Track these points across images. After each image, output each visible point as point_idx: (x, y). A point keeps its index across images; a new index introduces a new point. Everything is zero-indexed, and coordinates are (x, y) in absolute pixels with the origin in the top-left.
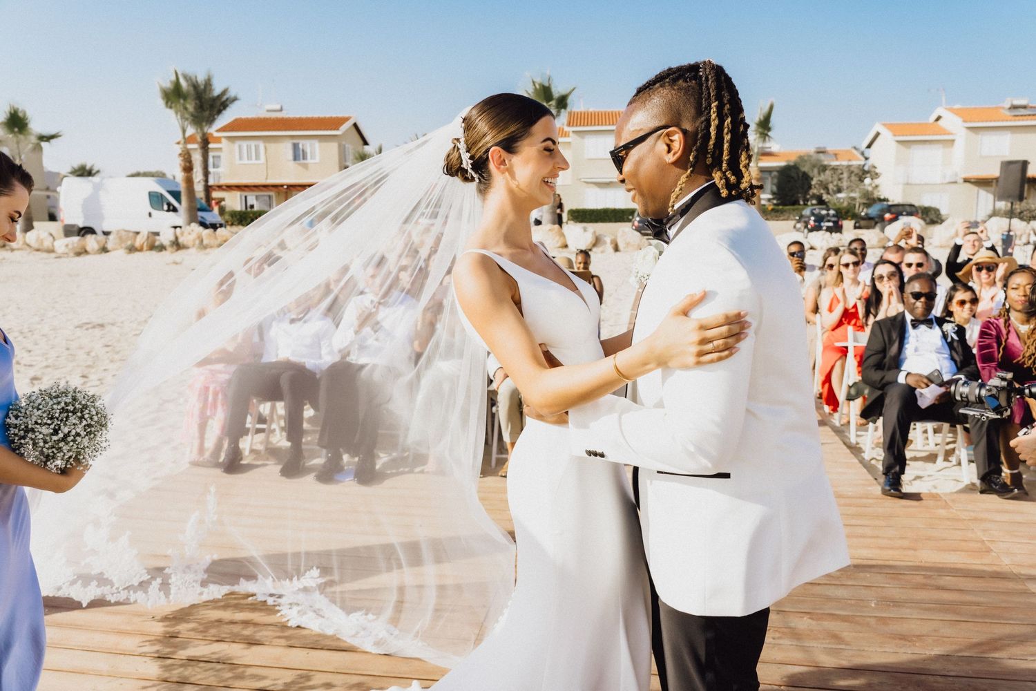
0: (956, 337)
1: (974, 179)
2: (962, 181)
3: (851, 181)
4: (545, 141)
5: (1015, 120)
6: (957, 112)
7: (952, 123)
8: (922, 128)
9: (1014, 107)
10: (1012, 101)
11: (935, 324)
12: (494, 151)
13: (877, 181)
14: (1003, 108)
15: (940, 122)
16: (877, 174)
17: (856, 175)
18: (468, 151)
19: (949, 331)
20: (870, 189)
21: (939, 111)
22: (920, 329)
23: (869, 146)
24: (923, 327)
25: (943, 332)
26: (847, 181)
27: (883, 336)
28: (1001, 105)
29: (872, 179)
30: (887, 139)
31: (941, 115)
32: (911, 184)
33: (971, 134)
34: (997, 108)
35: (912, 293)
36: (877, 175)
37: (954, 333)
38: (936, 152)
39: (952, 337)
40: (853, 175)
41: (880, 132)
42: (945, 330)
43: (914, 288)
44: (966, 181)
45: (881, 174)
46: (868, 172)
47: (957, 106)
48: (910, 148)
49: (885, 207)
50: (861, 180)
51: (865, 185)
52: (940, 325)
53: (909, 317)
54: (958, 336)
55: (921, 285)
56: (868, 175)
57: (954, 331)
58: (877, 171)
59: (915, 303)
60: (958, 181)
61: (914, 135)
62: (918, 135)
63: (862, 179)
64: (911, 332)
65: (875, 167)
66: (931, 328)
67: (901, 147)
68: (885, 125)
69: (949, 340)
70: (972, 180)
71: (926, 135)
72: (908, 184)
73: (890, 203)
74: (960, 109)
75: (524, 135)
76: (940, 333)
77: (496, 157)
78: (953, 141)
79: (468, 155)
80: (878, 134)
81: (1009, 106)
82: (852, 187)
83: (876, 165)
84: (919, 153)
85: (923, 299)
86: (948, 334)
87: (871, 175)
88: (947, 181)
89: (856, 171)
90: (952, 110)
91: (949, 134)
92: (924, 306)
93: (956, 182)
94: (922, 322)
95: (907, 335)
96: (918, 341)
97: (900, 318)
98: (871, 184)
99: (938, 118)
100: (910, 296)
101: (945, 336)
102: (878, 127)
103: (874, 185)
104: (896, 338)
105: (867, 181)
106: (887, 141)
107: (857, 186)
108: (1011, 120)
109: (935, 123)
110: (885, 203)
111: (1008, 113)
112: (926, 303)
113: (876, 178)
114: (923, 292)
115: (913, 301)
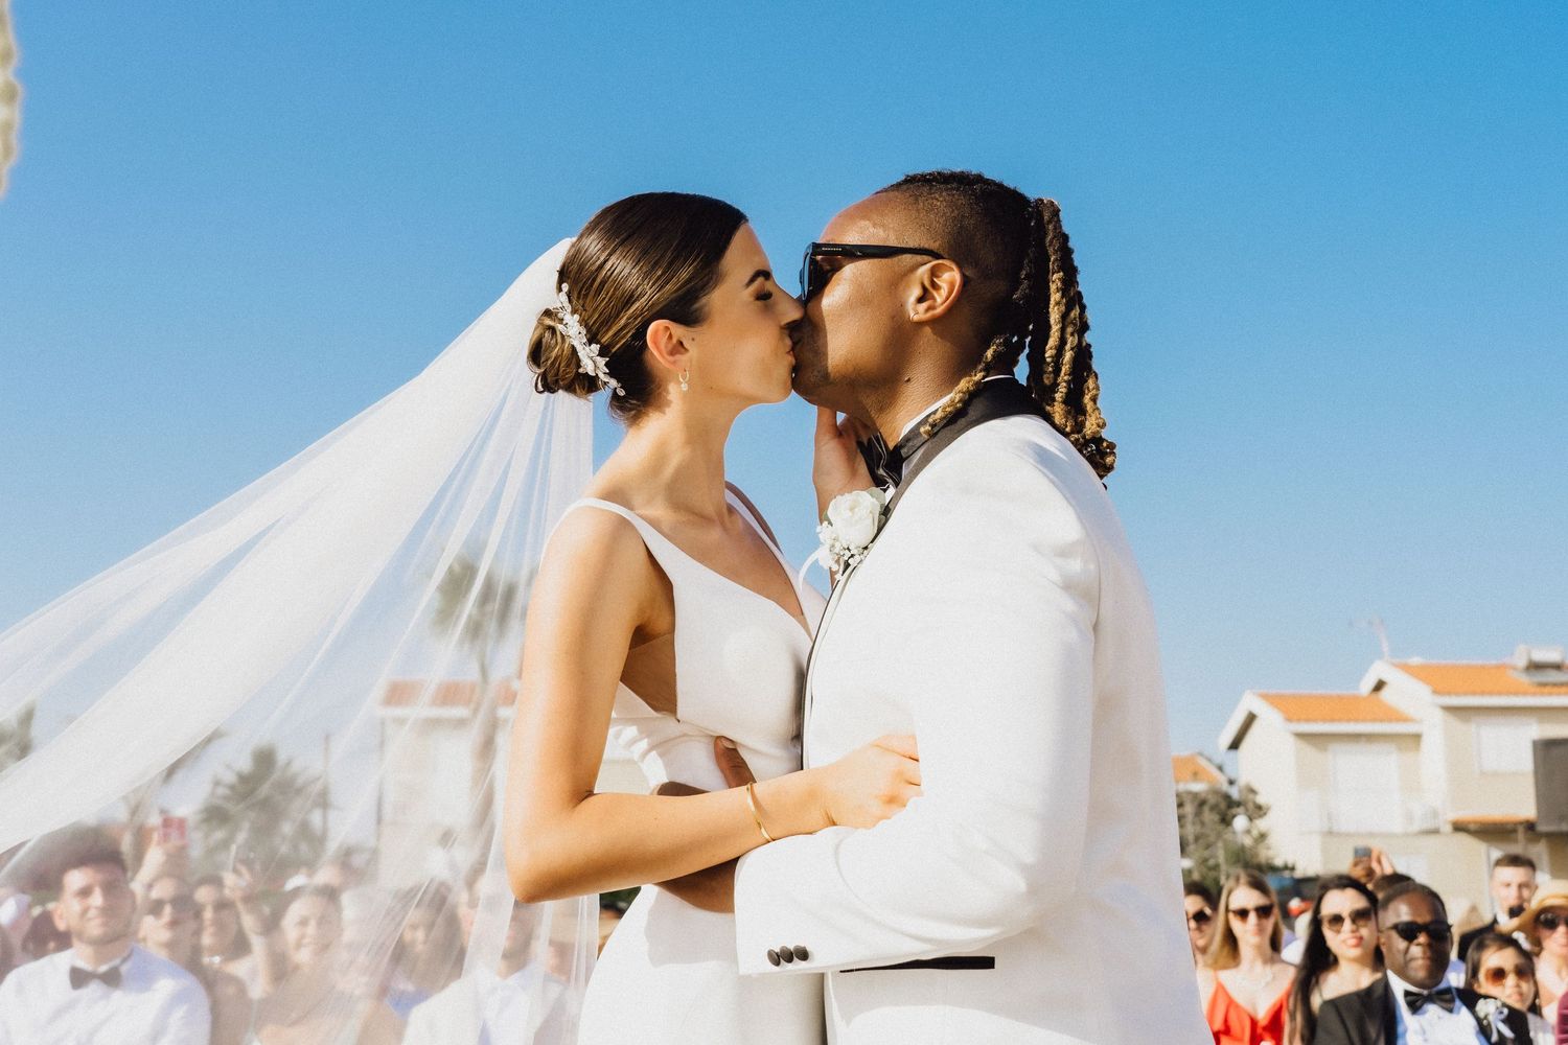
0: (1508, 1033)
1: (1475, 823)
2: (1448, 828)
3: (1203, 824)
4: (752, 280)
5: (1542, 694)
6: (1419, 673)
7: (1410, 697)
8: (1347, 706)
9: (1535, 667)
10: (1529, 654)
11: (1458, 1003)
12: (656, 332)
13: (1262, 824)
14: (1514, 668)
15: (1385, 694)
16: (1259, 807)
17: (1213, 808)
18: (592, 339)
19: (1491, 1018)
20: (1248, 841)
21: (1379, 670)
22: (1427, 1016)
23: (1235, 745)
24: (1433, 1010)
25: (1479, 1020)
26: (1194, 823)
27: (1347, 1031)
28: (1507, 660)
29: (1251, 819)
30: (1272, 730)
31: (1384, 678)
32: (1339, 835)
33: (1455, 723)
34: (1501, 667)
35: (1396, 927)
36: (1259, 811)
37: (1503, 1021)
38: (1384, 763)
39: (1499, 1032)
40: (1206, 809)
41: (1255, 712)
42: (1482, 1015)
43: (1399, 916)
44: (1459, 827)
45: (1268, 809)
46: (1238, 804)
47: (1416, 660)
48: (1326, 750)
49: (1287, 883)
50: (1226, 821)
51: (1234, 833)
52: (1471, 1006)
53: (1399, 986)
54: (1512, 1029)
55: (1411, 904)
56: (1241, 810)
57: (1502, 1017)
58: (1261, 800)
59: (1407, 951)
60: (1442, 830)
61: (1332, 720)
62: (1340, 720)
63: (1228, 818)
64: (1407, 1019)
65: (1253, 791)
66: (1451, 1011)
67: (1309, 751)
68: (1265, 697)
69: (1495, 1038)
70: (1472, 827)
71: (1356, 720)
72: (1330, 833)
73: (1299, 874)
74: (1423, 667)
75: (708, 283)
76: (1472, 1022)
77: (663, 340)
78: (1417, 737)
79: (595, 348)
80: (1251, 719)
81: (1522, 663)
82: (1208, 836)
83: (1256, 786)
84: (1347, 763)
85: (1422, 939)
86: (1489, 1024)
87: (1247, 810)
88: (1416, 827)
89: (1212, 800)
90: (1407, 669)
91: (1405, 719)
92: (1428, 954)
93: (1436, 832)
94: (1430, 999)
95: (1400, 1029)
96: (1426, 1040)
97: (1379, 991)
98: (1248, 832)
99: (1379, 686)
100: (1395, 935)
101: (1484, 1030)
102: (1250, 702)
103: (1255, 833)
104: (1378, 1036)
105: (1240, 822)
106: (1273, 733)
107: (1219, 835)
108: (1534, 694)
109: (1374, 695)
110: (1287, 874)
111: (1525, 680)
112: (1429, 946)
113: (1261, 816)
114: (1420, 920)
115: (1401, 944)
